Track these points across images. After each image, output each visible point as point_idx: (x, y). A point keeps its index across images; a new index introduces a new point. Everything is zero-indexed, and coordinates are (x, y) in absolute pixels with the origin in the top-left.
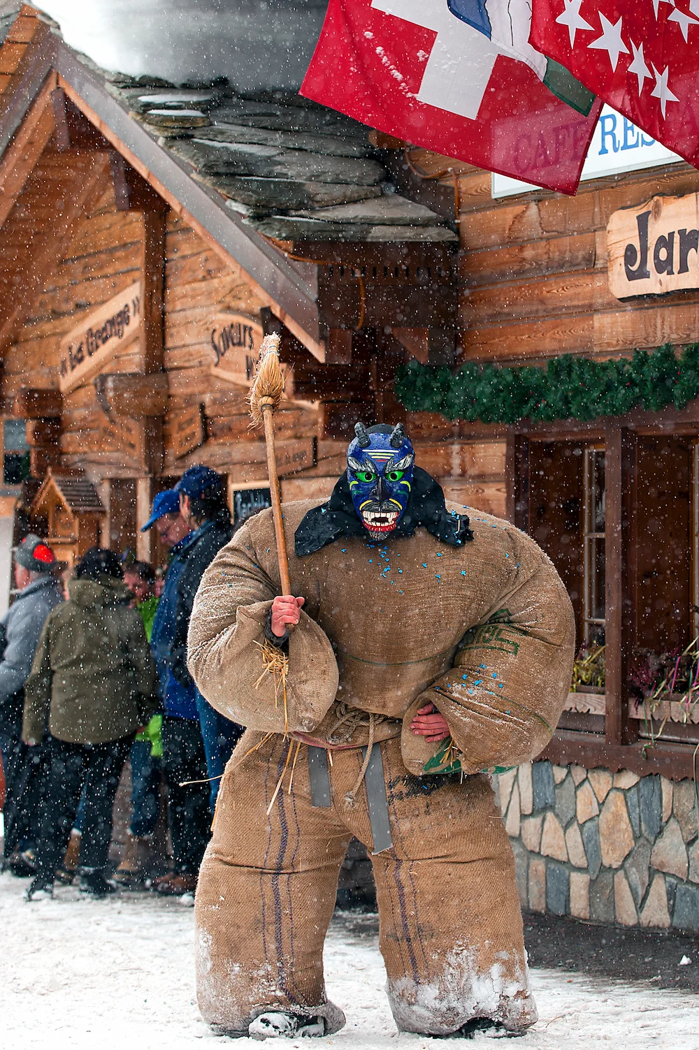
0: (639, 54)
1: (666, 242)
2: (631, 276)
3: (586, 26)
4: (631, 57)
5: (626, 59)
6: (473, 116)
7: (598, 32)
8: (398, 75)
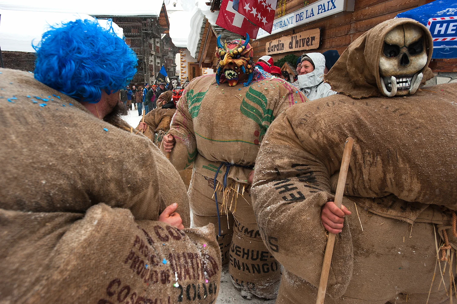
0: (259, 15)
1: (272, 47)
2: (269, 52)
3: (249, 9)
4: (258, 15)
5: (257, 15)
6: (240, 27)
7: (252, 10)
8: (230, 21)
